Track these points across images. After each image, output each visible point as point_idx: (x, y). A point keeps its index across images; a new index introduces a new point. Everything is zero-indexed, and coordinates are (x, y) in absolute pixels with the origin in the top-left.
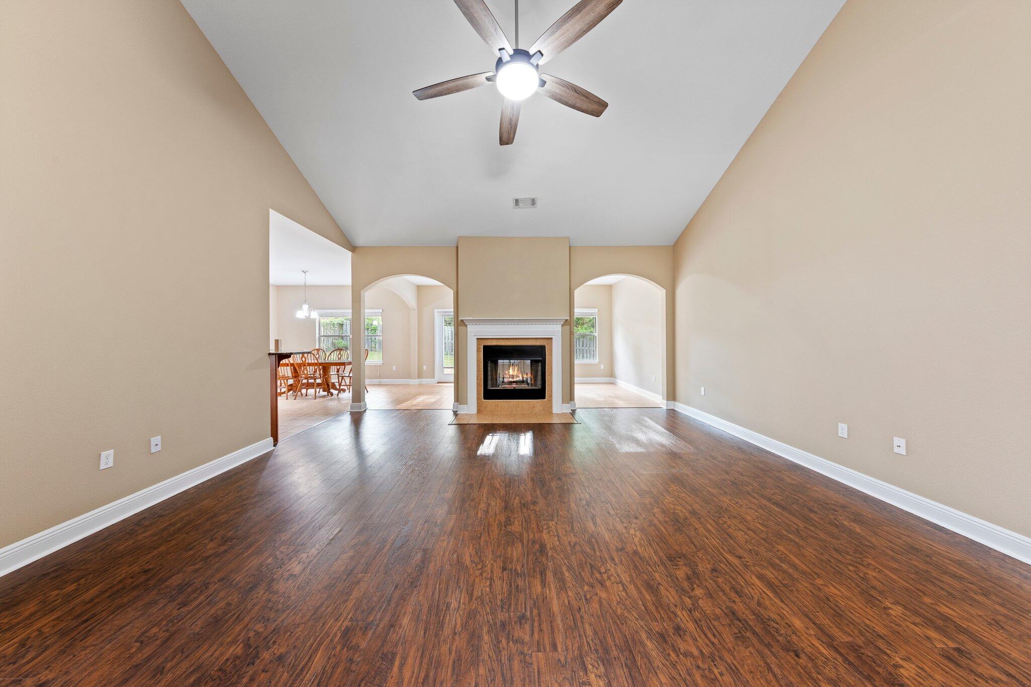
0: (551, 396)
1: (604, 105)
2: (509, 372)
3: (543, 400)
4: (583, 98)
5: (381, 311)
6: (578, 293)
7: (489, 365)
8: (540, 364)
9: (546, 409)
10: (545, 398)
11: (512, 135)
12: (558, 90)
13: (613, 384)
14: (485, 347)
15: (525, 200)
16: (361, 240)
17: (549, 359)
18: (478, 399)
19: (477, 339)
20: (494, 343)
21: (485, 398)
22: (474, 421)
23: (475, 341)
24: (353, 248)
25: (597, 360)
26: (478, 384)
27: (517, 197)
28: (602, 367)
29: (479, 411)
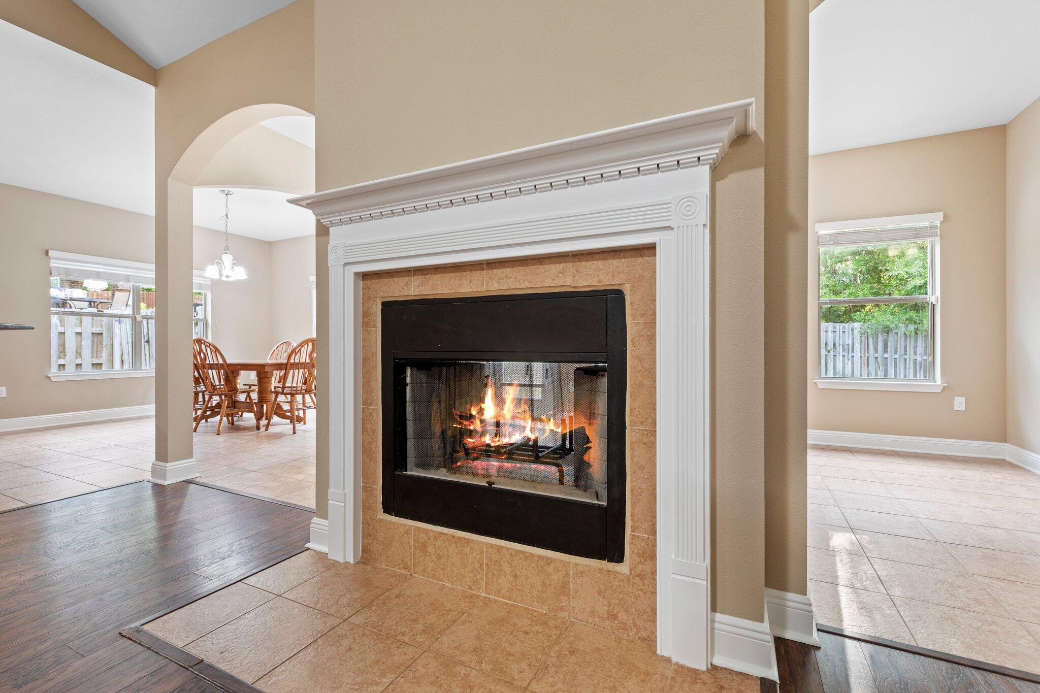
2: (481, 411)
3: (612, 566)
8: (603, 382)
9: (622, 616)
10: (620, 559)
13: (1013, 466)
14: (389, 307)
17: (640, 359)
18: (364, 507)
19: (361, 273)
21: (388, 508)
23: (350, 285)
25: (939, 380)
26: (364, 451)
28: (959, 403)
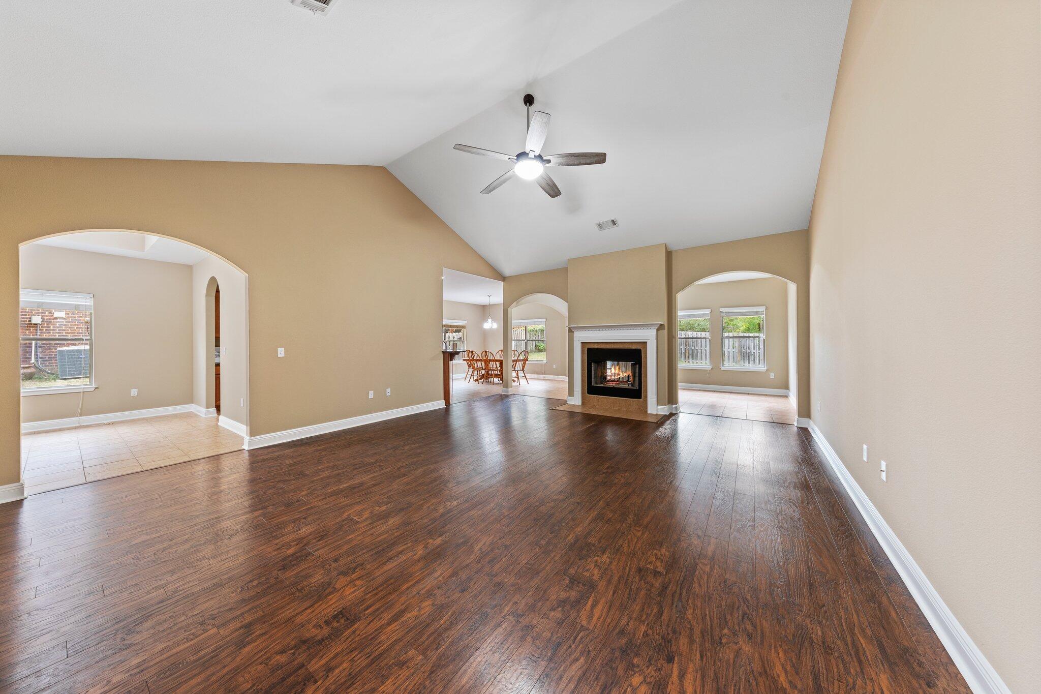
0: (646, 397)
1: (604, 155)
2: (607, 372)
3: (637, 399)
4: (584, 157)
5: (545, 320)
6: (681, 298)
7: (593, 365)
8: (638, 366)
9: (639, 408)
10: (640, 398)
11: (556, 190)
12: (561, 160)
13: (787, 397)
14: (588, 350)
15: (605, 223)
16: (508, 271)
17: (644, 362)
18: (583, 393)
19: (582, 343)
20: (595, 347)
21: (589, 393)
22: (579, 410)
23: (580, 345)
24: (503, 278)
25: (765, 368)
26: (583, 381)
27: (598, 222)
28: (772, 376)
29: (583, 403)
